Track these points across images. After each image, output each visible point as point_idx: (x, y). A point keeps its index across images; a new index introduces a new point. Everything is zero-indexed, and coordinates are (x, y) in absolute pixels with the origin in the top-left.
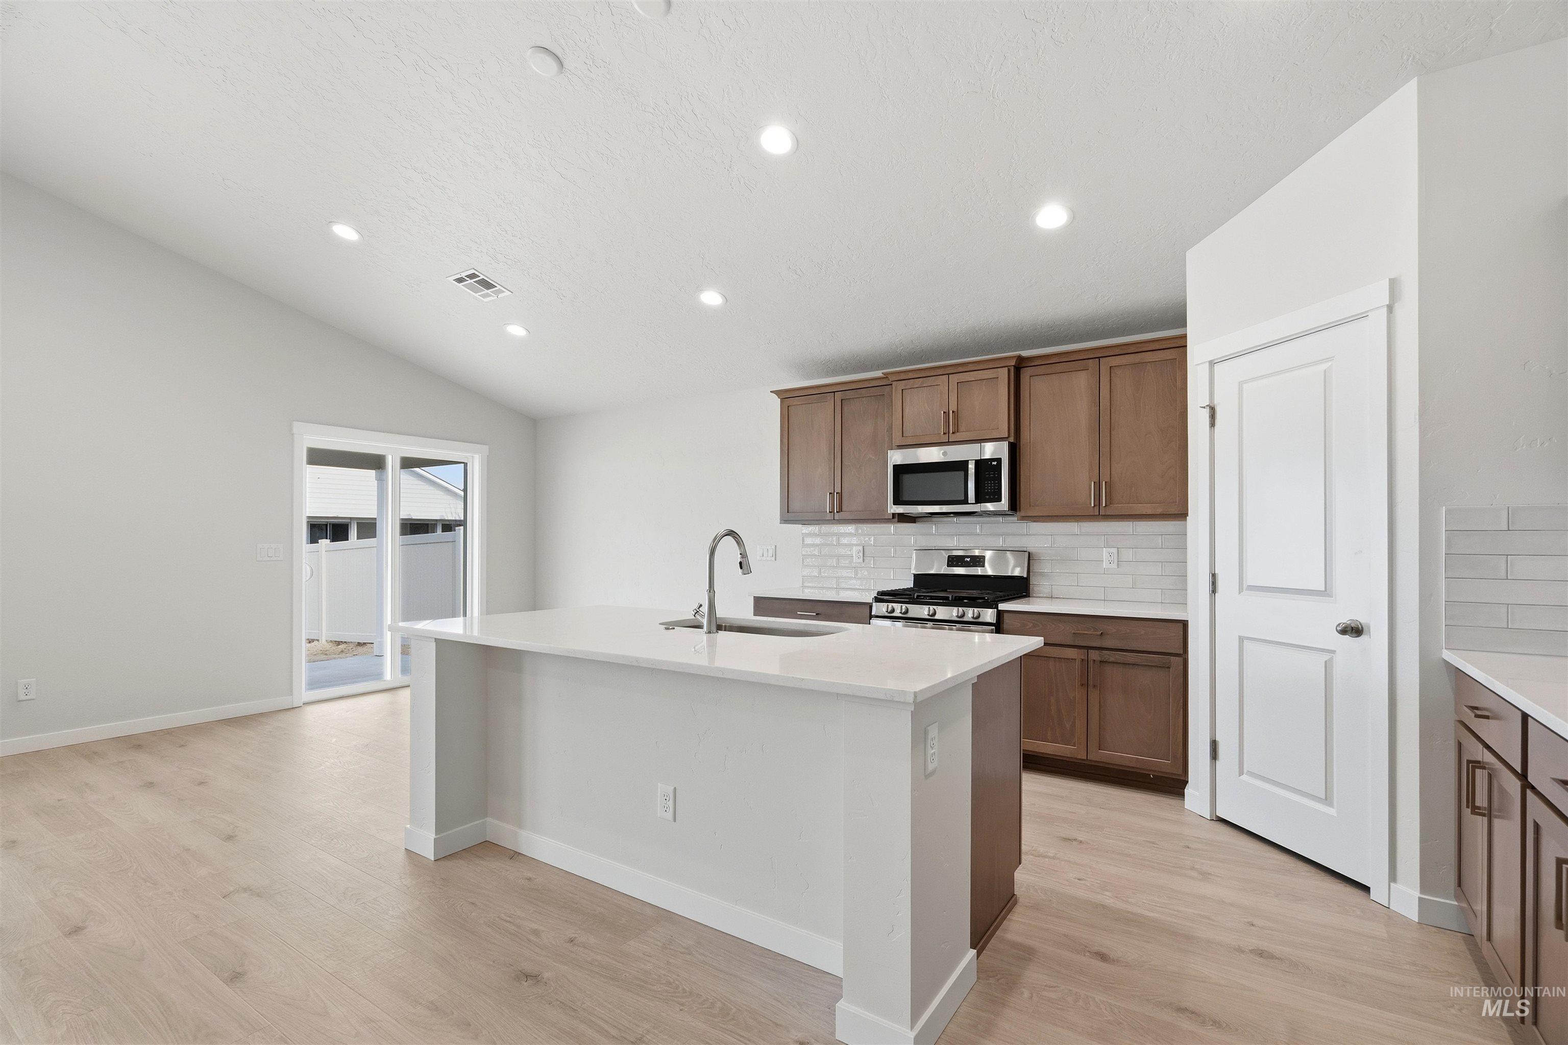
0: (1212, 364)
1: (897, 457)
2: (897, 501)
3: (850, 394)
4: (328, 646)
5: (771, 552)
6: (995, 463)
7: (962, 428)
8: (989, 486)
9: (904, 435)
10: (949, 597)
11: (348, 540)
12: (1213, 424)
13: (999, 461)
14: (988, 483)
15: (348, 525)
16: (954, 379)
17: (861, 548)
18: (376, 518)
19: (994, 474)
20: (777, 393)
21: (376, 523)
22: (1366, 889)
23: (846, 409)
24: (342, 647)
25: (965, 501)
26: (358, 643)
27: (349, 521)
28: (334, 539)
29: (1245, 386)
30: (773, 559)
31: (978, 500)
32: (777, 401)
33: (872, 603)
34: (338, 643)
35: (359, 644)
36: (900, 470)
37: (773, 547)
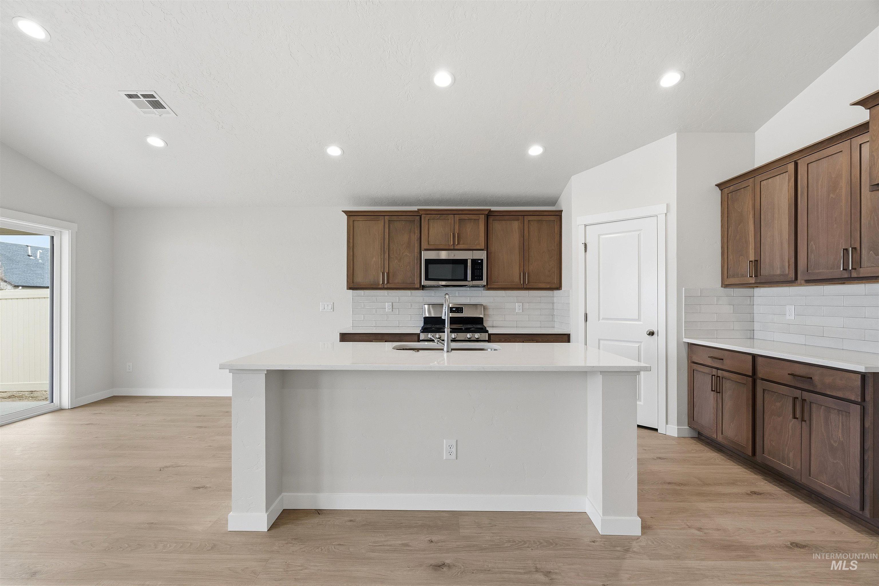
0: (586, 226)
1: (427, 255)
2: (427, 279)
3: (395, 218)
5: (330, 307)
6: (480, 261)
7: (461, 242)
8: (477, 272)
9: (429, 244)
10: (462, 328)
12: (586, 251)
13: (482, 260)
14: (476, 271)
16: (457, 217)
17: (391, 304)
19: (479, 267)
20: (345, 212)
22: (656, 430)
23: (391, 225)
25: (465, 279)
29: (602, 237)
30: (332, 310)
31: (473, 279)
32: (345, 217)
33: (420, 333)
36: (428, 262)
37: (332, 304)
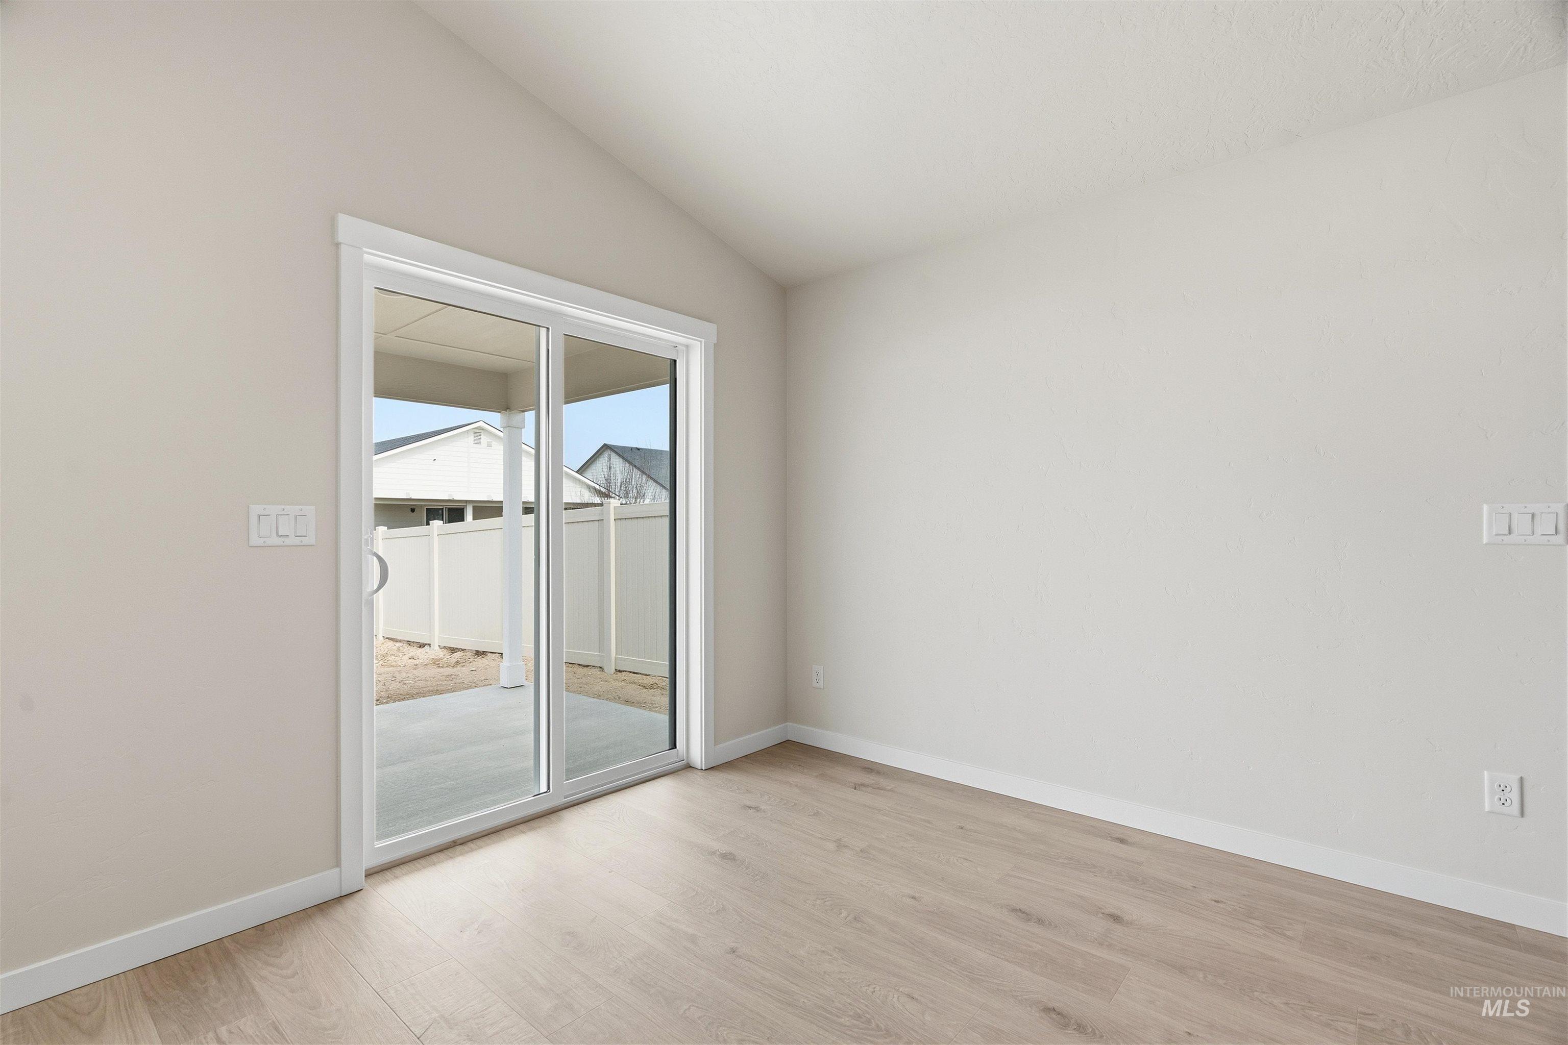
4: (441, 654)
11: (464, 521)
15: (464, 509)
18: (501, 502)
21: (502, 507)
24: (458, 655)
26: (476, 651)
27: (465, 504)
28: (451, 520)
34: (453, 650)
35: (478, 653)
